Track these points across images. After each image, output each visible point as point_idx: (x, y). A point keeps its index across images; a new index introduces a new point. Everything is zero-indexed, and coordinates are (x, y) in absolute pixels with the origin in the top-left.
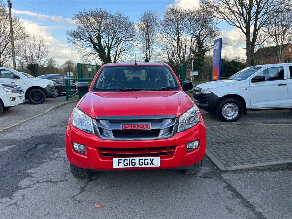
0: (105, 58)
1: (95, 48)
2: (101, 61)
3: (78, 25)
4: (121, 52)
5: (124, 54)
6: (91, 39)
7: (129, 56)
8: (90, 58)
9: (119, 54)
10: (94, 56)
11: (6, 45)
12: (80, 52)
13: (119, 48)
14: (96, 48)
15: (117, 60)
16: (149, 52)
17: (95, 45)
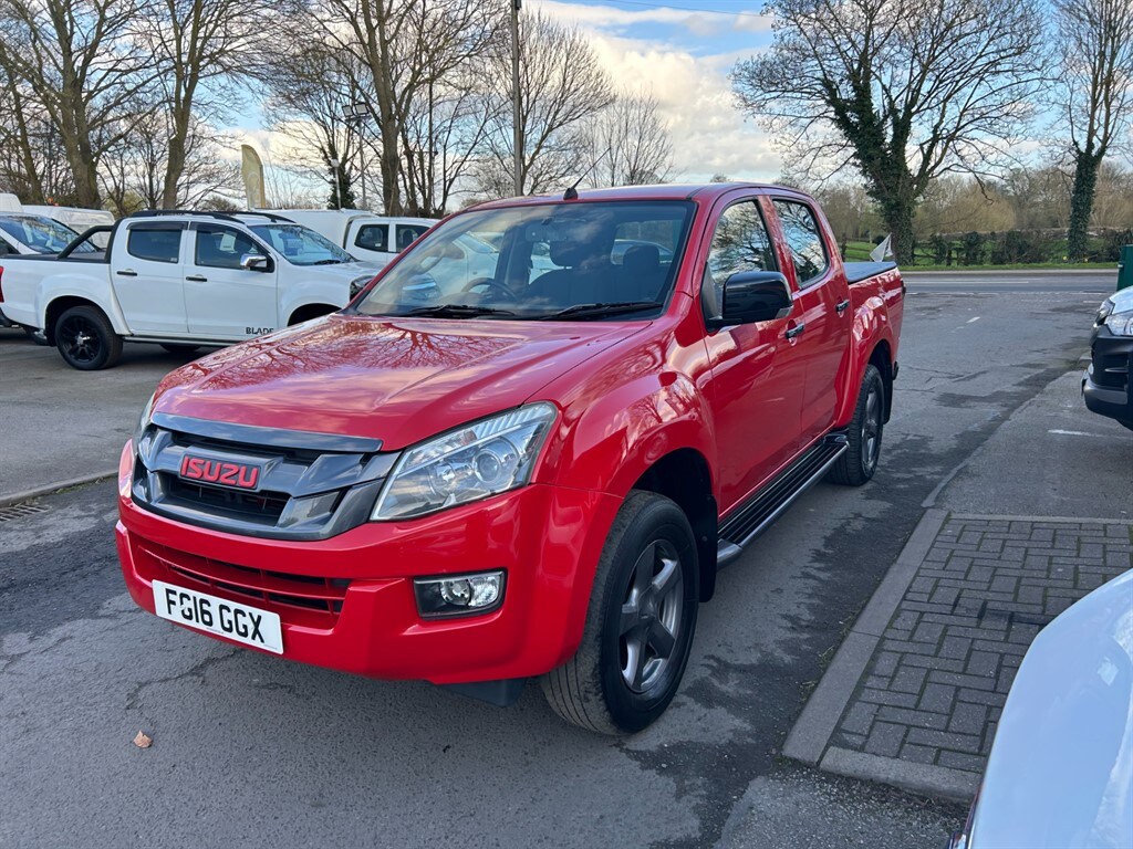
0: (878, 161)
1: (842, 122)
2: (864, 173)
3: (778, 33)
4: (957, 129)
5: (975, 134)
6: (827, 84)
7: (1001, 143)
8: (826, 164)
9: (951, 137)
10: (841, 157)
11: (543, 138)
12: (784, 142)
13: (953, 111)
14: (847, 120)
15: (937, 165)
16: (1108, 115)
17: (841, 108)
